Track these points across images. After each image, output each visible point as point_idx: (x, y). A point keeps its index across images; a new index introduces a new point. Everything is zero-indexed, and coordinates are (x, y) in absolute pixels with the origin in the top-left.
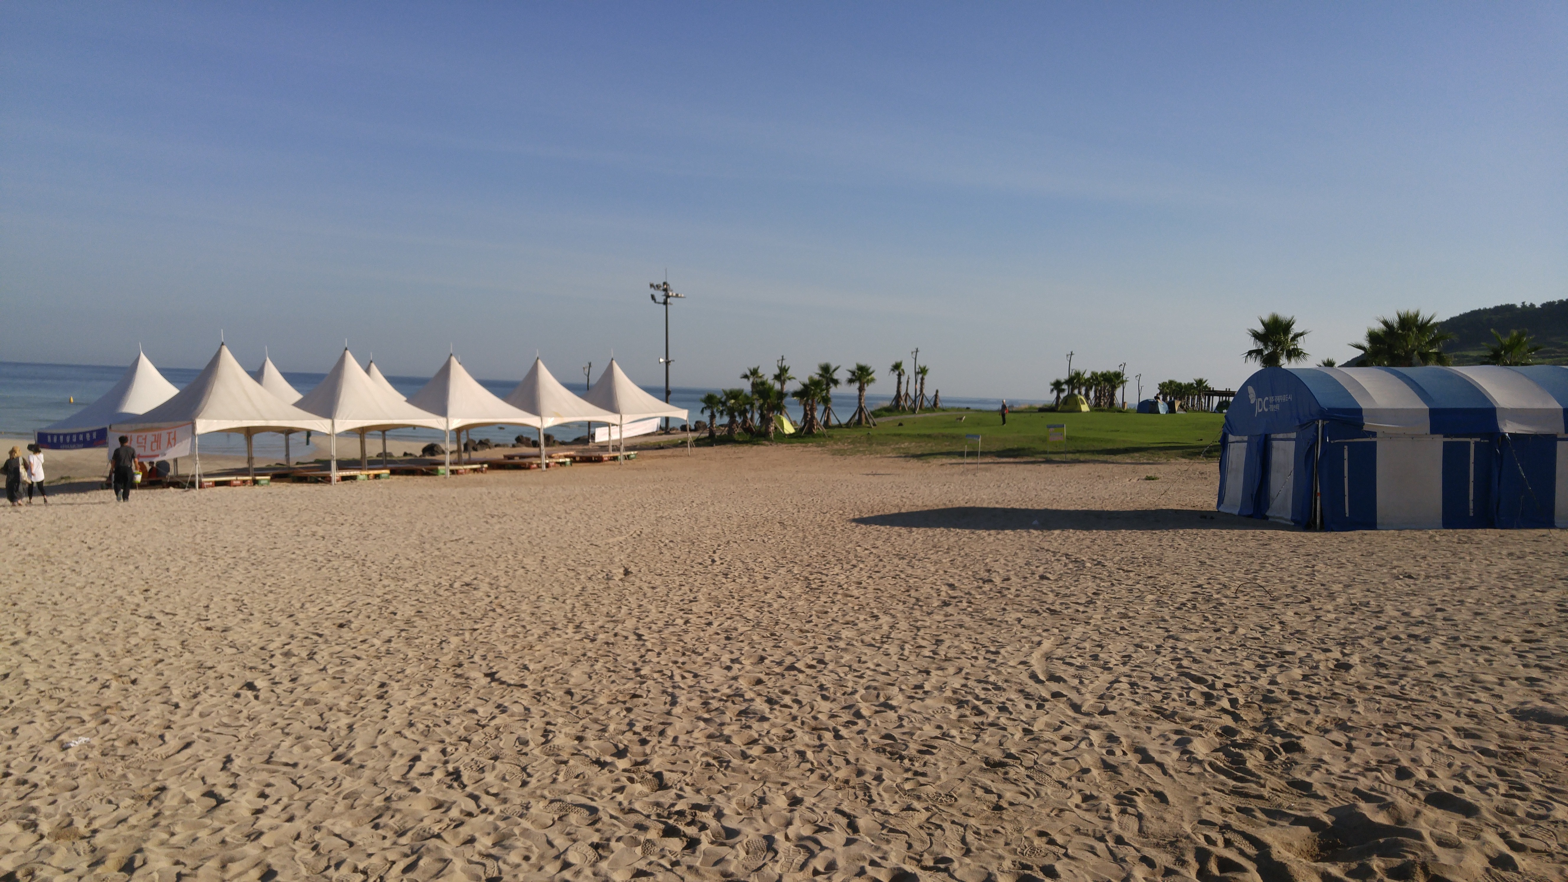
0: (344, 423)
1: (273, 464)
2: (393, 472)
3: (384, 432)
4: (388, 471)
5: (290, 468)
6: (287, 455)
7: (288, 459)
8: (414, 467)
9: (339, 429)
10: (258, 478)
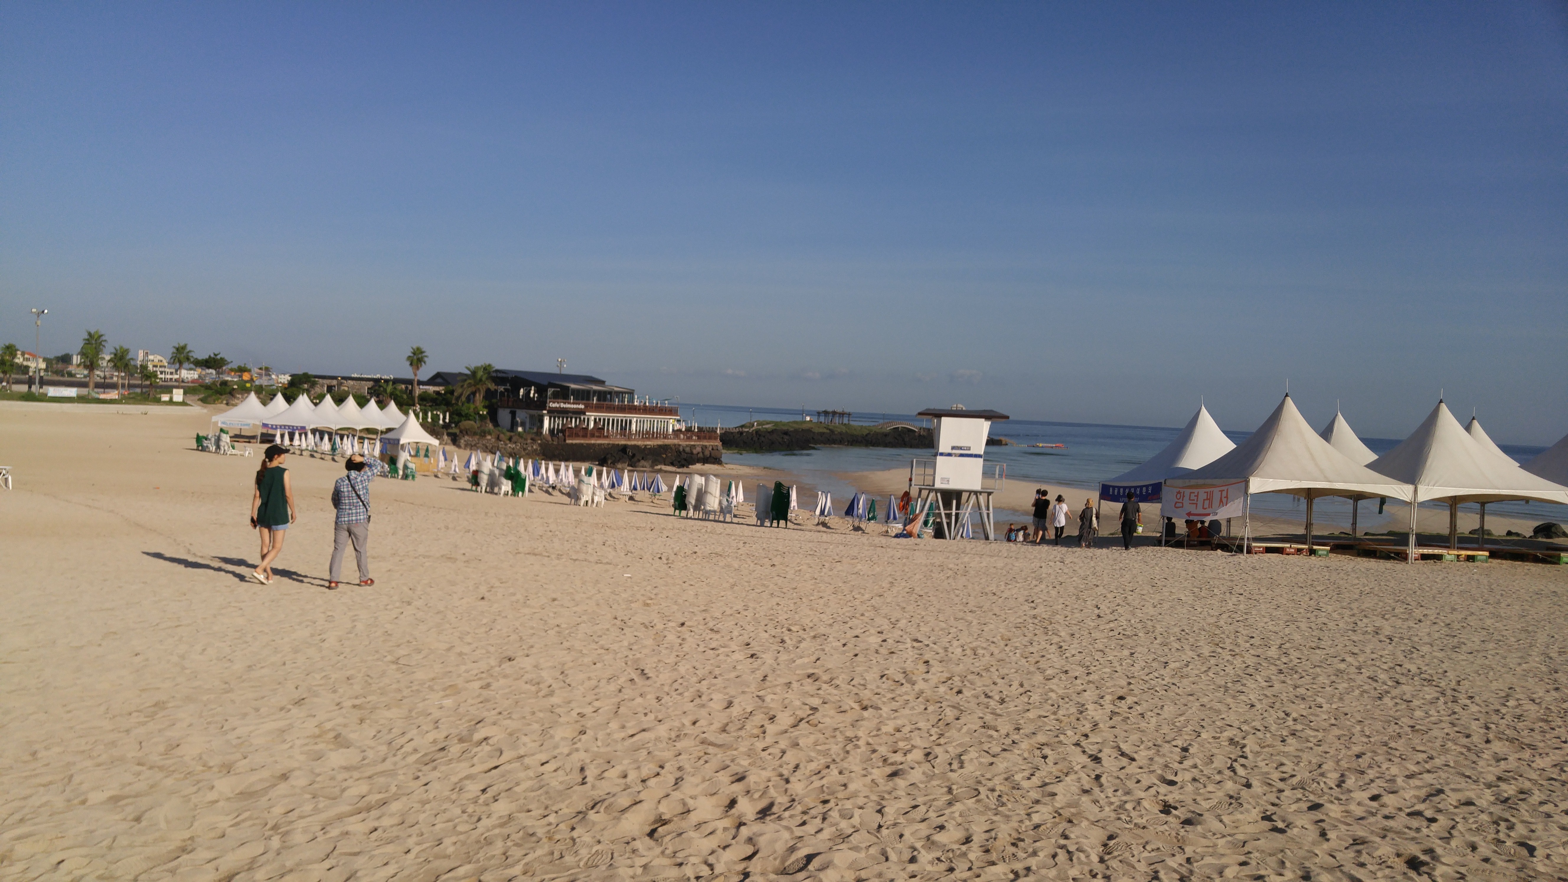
0: (1428, 491)
1: (1337, 533)
2: (1493, 555)
3: (1483, 504)
4: (1487, 553)
5: (1355, 539)
6: (1354, 523)
7: (1354, 530)
8: (1524, 550)
9: (1423, 497)
10: (1315, 547)
